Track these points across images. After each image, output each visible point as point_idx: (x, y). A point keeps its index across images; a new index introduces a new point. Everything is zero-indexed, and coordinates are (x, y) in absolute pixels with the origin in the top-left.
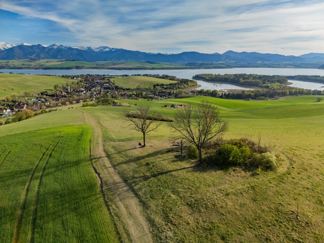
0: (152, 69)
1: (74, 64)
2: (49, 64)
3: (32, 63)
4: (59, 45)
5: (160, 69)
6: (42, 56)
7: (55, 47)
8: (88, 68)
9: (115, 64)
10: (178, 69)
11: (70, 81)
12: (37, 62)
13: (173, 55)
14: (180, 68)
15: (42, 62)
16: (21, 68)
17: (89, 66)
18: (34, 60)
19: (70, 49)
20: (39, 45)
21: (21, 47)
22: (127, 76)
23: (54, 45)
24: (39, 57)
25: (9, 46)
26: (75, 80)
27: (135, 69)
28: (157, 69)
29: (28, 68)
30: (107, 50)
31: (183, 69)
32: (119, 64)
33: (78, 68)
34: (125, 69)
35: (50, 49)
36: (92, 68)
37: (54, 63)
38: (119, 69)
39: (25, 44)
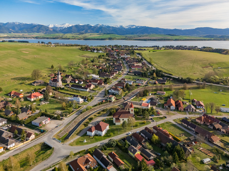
1: (109, 36)
2: (91, 36)
3: (80, 36)
4: (101, 24)
6: (89, 31)
7: (99, 26)
8: (119, 39)
9: (140, 37)
12: (84, 35)
15: (88, 35)
17: (120, 38)
18: (82, 33)
19: (109, 27)
20: (88, 25)
21: (77, 26)
24: (86, 32)
27: (159, 40)
29: (75, 39)
30: (134, 27)
32: (143, 36)
33: (110, 39)
35: (94, 27)
36: (121, 39)
37: (96, 35)
38: (145, 40)
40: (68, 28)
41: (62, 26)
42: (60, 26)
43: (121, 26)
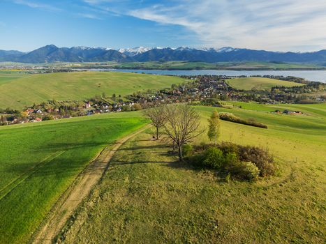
0: (277, 69)
1: (195, 65)
2: (174, 65)
3: (161, 65)
4: (184, 47)
5: (286, 70)
6: (170, 58)
7: (182, 50)
8: (208, 69)
9: (235, 65)
10: (311, 69)
11: (187, 80)
12: (165, 64)
13: (308, 53)
14: (314, 69)
15: (169, 63)
16: (151, 69)
17: (208, 67)
18: (163, 62)
19: (195, 51)
20: (169, 48)
21: (154, 51)
22: (244, 76)
23: (181, 48)
24: (167, 59)
25: (146, 50)
26: (191, 81)
27: (256, 69)
28: (283, 69)
29: (157, 69)
30: (230, 50)
31: (318, 69)
32: (239, 64)
33: (198, 68)
34: (245, 69)
35: (177, 51)
36: (211, 69)
37: (179, 64)
38: (239, 70)
39: (158, 48)
40: (143, 53)
41: (135, 51)
42: (133, 51)
43: (212, 49)
